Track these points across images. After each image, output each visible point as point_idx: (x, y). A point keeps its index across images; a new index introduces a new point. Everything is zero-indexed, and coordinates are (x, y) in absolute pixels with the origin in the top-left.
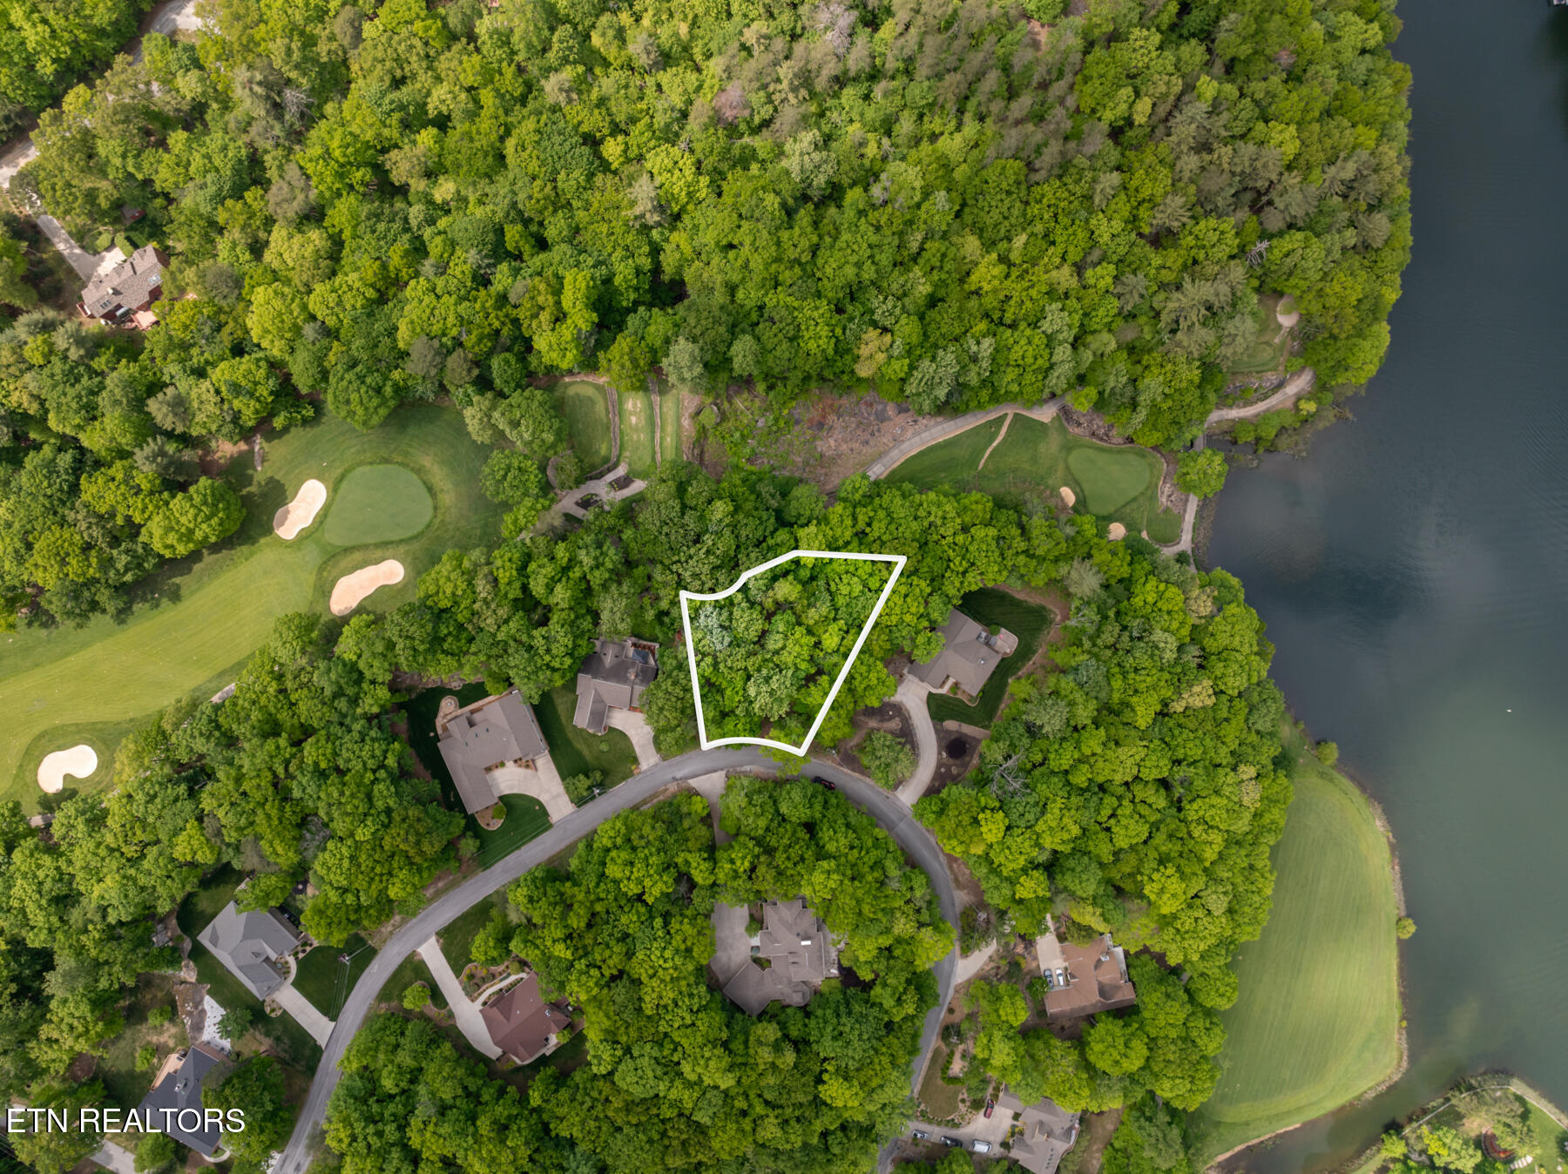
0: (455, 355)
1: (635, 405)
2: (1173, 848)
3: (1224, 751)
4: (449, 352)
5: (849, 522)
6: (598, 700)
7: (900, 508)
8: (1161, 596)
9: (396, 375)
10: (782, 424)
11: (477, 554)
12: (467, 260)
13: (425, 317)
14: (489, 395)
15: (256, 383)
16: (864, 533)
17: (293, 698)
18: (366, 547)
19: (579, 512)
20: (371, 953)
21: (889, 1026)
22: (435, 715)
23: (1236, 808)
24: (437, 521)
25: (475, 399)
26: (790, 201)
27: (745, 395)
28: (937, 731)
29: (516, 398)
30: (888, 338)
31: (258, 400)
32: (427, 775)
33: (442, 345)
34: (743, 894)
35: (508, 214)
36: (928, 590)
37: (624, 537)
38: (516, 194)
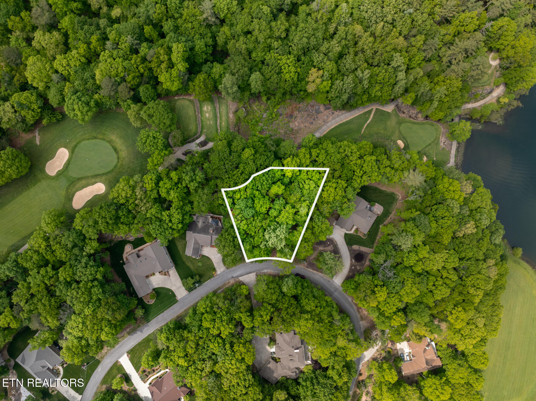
0: (122, 85)
1: (207, 108)
2: (460, 298)
3: (481, 253)
4: (119, 84)
5: (308, 156)
6: (196, 243)
7: (331, 149)
8: (450, 184)
9: (96, 96)
10: (274, 115)
11: (136, 177)
12: (127, 41)
13: (107, 68)
14: (139, 104)
15: (31, 103)
16: (315, 161)
17: (54, 248)
18: (87, 177)
19: (183, 158)
20: (98, 362)
21: (336, 388)
22: (123, 253)
23: (487, 279)
24: (119, 164)
25: (132, 106)
26: (275, 10)
27: (257, 103)
28: (350, 250)
29: (151, 104)
30: (321, 72)
31: (33, 110)
32: (120, 280)
33: (116, 81)
34: (267, 331)
35: (146, 21)
36: (346, 185)
37: (204, 167)
38: (148, 11)
